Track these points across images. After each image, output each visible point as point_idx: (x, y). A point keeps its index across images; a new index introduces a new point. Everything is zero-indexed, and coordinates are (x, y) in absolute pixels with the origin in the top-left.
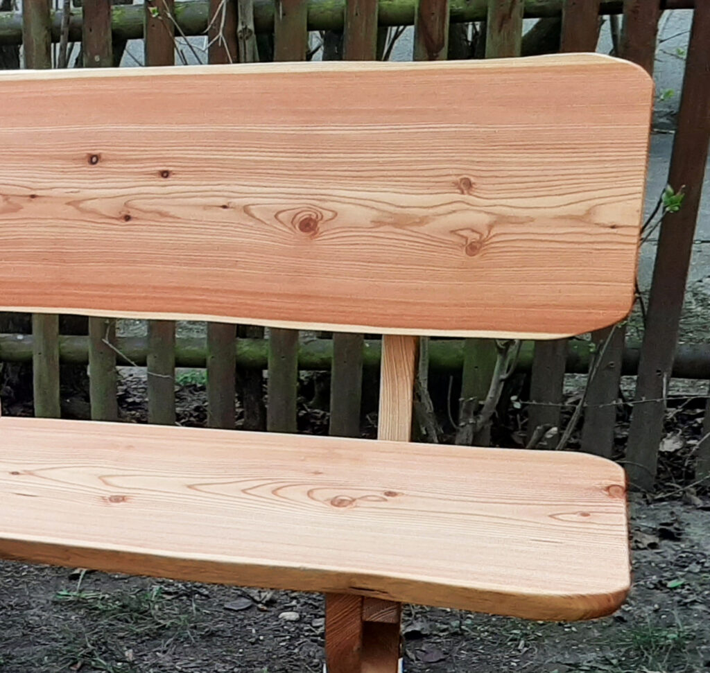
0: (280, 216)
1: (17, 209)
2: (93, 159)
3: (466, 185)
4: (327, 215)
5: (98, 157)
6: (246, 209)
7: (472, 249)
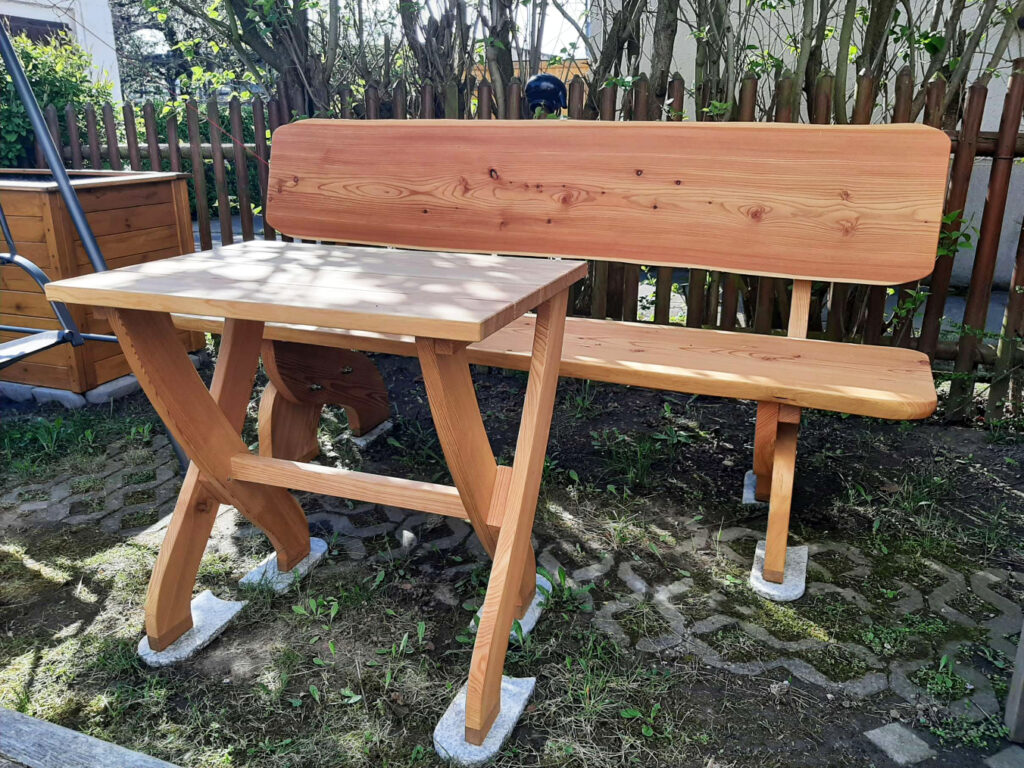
0: (742, 210)
1: (594, 199)
2: (639, 173)
3: (846, 195)
4: (767, 209)
5: (641, 172)
6: (722, 204)
7: (847, 231)
